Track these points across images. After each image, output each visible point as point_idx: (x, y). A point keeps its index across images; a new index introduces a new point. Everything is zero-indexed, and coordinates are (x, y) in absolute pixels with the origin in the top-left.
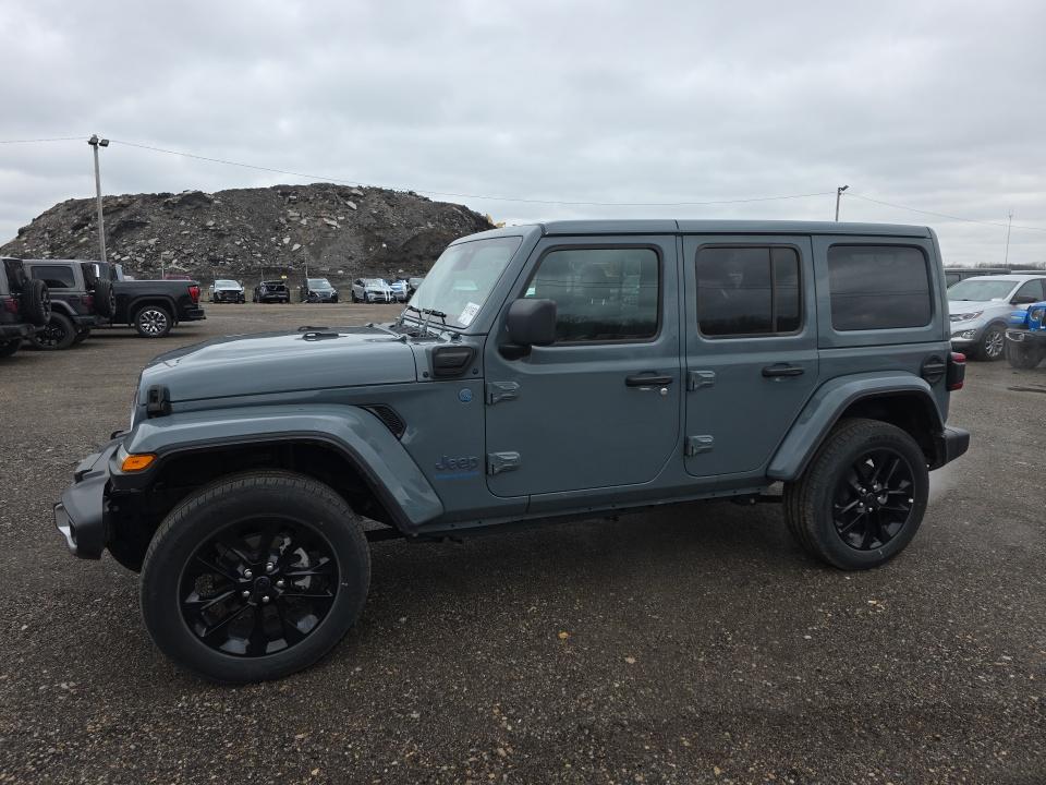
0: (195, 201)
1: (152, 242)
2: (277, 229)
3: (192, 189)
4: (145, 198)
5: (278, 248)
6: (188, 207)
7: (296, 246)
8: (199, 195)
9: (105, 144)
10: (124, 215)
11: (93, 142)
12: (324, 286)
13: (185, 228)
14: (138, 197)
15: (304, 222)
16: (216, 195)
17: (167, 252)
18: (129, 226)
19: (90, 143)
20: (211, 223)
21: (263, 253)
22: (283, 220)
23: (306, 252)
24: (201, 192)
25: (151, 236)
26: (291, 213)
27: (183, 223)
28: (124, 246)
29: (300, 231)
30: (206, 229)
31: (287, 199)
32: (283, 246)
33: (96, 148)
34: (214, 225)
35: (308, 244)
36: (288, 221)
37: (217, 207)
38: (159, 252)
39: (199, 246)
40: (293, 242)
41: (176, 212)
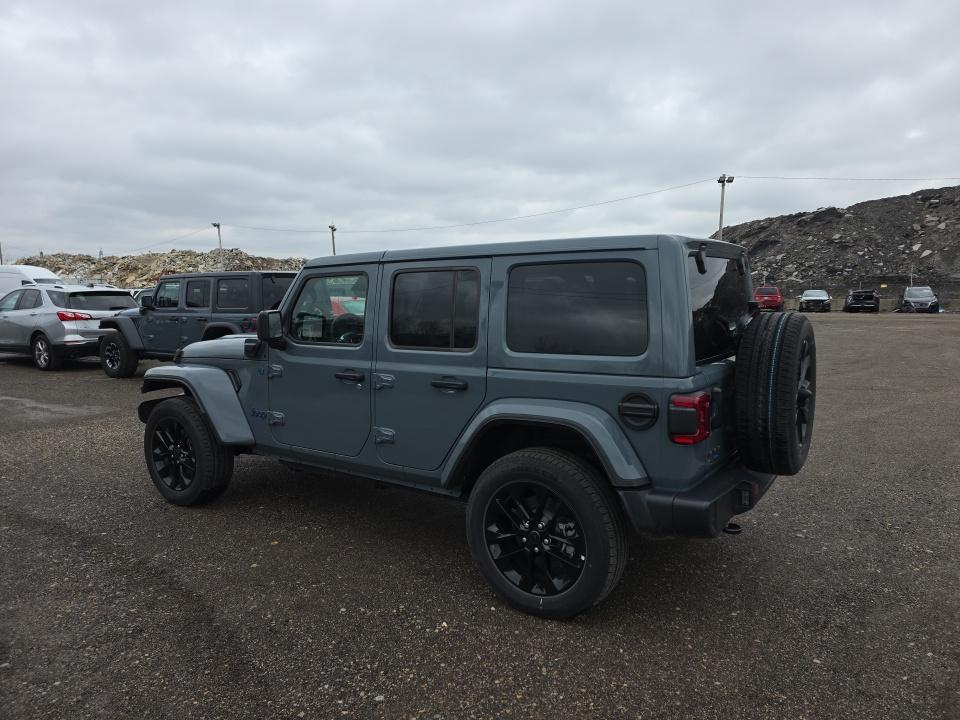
0: (829, 217)
1: (779, 257)
2: (907, 236)
3: (826, 206)
4: (783, 220)
5: (904, 256)
6: (819, 223)
7: (927, 253)
8: (832, 211)
9: (730, 180)
10: (762, 236)
11: (721, 181)
12: (924, 294)
13: (811, 243)
14: (777, 219)
15: (942, 226)
16: (849, 208)
17: (790, 266)
18: (764, 245)
19: (719, 182)
20: (837, 236)
21: (885, 262)
22: (917, 226)
23: (937, 258)
24: (834, 209)
25: (779, 253)
26: (929, 217)
27: (810, 238)
28: (756, 263)
29: (935, 237)
30: (831, 242)
31: (927, 203)
32: (912, 253)
33: (723, 186)
34: (841, 238)
35: (941, 250)
36: (923, 227)
37: (848, 221)
38: (783, 266)
39: (820, 259)
40: (922, 249)
41: (806, 229)
